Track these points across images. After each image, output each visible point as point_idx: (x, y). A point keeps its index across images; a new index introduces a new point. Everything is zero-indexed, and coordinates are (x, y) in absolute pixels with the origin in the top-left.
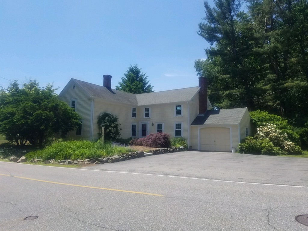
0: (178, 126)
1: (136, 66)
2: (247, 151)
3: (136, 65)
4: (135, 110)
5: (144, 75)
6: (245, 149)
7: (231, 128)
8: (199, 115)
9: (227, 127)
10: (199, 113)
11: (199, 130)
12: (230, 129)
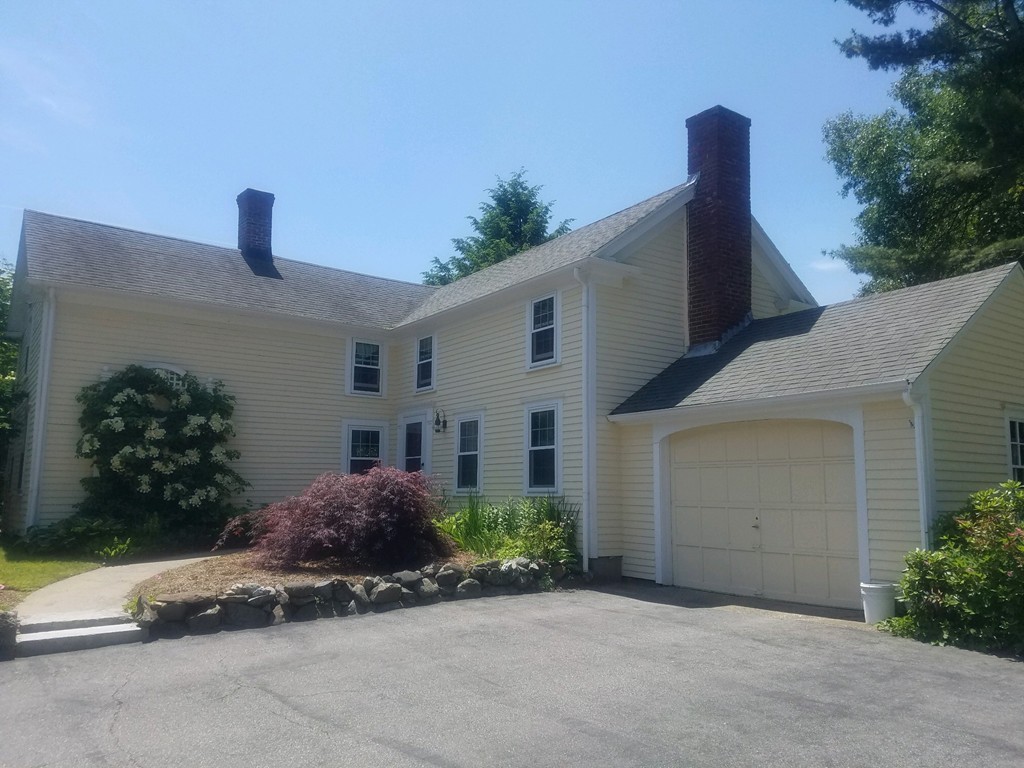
0: (543, 426)
1: (521, 180)
2: (976, 622)
3: (519, 176)
4: (377, 353)
5: (547, 209)
6: (954, 600)
7: (856, 422)
8: (689, 356)
9: (833, 418)
10: (687, 343)
11: (656, 448)
12: (850, 429)
